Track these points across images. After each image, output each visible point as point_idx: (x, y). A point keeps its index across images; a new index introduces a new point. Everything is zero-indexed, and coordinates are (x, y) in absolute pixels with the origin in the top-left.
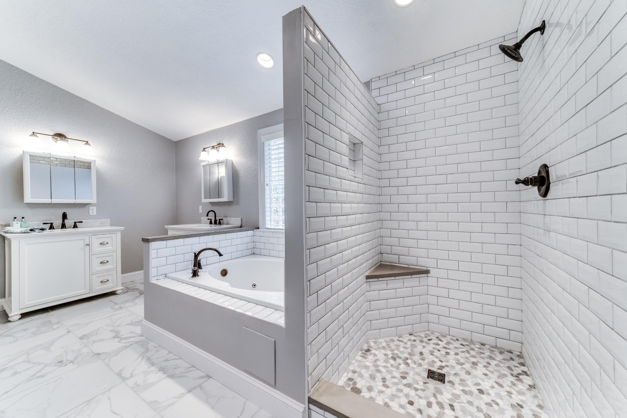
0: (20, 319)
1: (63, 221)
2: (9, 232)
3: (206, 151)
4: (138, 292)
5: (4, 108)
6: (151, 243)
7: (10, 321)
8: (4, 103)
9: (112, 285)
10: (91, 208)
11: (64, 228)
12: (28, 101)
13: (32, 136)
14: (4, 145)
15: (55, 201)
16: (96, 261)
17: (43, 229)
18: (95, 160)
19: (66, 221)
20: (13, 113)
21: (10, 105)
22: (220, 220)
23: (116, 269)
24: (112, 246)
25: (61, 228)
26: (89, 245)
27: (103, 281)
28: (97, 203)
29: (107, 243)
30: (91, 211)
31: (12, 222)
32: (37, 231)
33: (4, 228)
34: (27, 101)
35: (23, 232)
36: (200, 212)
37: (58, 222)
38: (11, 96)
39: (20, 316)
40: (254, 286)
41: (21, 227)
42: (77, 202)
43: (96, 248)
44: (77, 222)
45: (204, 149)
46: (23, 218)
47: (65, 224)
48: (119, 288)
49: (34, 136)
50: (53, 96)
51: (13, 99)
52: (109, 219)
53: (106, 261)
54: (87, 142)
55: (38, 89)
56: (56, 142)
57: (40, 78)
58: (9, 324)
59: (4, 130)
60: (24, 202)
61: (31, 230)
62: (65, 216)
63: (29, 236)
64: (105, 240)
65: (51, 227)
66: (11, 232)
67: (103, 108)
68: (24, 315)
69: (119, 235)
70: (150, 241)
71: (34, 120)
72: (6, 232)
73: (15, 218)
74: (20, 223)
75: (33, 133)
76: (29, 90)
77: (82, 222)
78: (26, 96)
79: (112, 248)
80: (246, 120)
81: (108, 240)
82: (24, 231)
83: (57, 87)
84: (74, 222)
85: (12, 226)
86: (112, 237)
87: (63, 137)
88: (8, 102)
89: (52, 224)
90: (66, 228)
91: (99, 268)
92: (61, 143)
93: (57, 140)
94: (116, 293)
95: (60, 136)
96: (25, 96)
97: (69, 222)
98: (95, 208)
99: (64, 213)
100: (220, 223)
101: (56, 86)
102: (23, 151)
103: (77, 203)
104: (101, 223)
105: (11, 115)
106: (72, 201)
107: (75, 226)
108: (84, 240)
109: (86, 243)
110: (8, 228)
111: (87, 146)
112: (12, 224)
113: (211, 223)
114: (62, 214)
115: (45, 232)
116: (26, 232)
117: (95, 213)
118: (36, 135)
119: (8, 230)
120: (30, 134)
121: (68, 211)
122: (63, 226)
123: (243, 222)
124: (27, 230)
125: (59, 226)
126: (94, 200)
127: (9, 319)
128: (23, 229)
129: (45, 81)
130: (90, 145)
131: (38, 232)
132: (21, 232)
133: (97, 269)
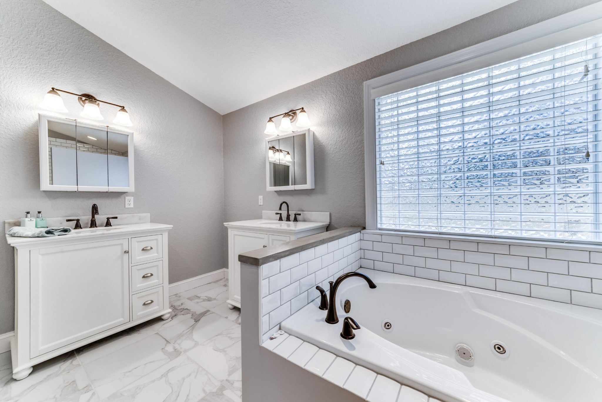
0: (30, 374)
1: (93, 216)
2: (16, 235)
3: (273, 122)
4: (189, 316)
5: (13, 50)
6: (261, 266)
7: (15, 380)
8: (12, 43)
9: (157, 307)
10: (127, 198)
11: (94, 227)
12: (46, 45)
13: (52, 93)
14: (12, 105)
15: (82, 188)
16: (137, 275)
17: (65, 231)
18: (133, 133)
19: (96, 216)
20: (24, 59)
21: (20, 47)
22: (295, 215)
23: (162, 285)
24: (158, 253)
25: (90, 226)
26: (128, 252)
27: (146, 303)
28: (135, 192)
29: (152, 248)
30: (127, 202)
31: (23, 219)
32: (56, 234)
33: (10, 229)
34: (45, 43)
35: (36, 235)
36: (260, 204)
37: (86, 218)
38: (22, 35)
39: (31, 370)
40: (388, 326)
41: (36, 227)
42: (111, 190)
43: (138, 256)
44: (110, 218)
45: (270, 118)
46: (39, 212)
47: (95, 220)
48: (166, 311)
49: (53, 94)
50: (79, 41)
51: (25, 38)
52: (149, 214)
53: (149, 275)
54: (124, 107)
55: (59, 29)
56: (83, 106)
57: (61, 12)
58: (14, 385)
59: (13, 83)
60: (41, 190)
61: (48, 232)
62: (95, 210)
63: (44, 241)
64: (148, 245)
65: (78, 226)
66: (19, 236)
67: (142, 65)
68: (36, 368)
69: (166, 236)
70: (261, 261)
71: (53, 73)
72: (13, 235)
73: (28, 213)
74: (35, 220)
75: (53, 89)
76: (47, 28)
77: (116, 218)
78: (43, 37)
79: (157, 254)
80: (340, 71)
81: (153, 244)
82: (38, 234)
83: (85, 29)
84: (107, 218)
85: (24, 226)
86: (157, 240)
87: (92, 99)
88: (17, 42)
89: (78, 221)
90: (97, 226)
91: (140, 284)
92: (89, 106)
93: (84, 103)
94: (163, 318)
95: (89, 98)
96: (41, 36)
97: (100, 218)
98: (132, 198)
99: (95, 205)
100: (296, 220)
101: (83, 28)
102: (39, 115)
103: (111, 192)
104: (140, 219)
105: (22, 61)
106: (104, 188)
107: (108, 224)
108: (122, 245)
109: (124, 250)
110: (16, 230)
111: (122, 113)
112: (24, 221)
113: (281, 219)
114: (92, 207)
115: (69, 235)
116: (40, 235)
117: (132, 206)
118: (57, 92)
119: (15, 231)
120: (49, 90)
121: (99, 203)
122: (93, 224)
123: (333, 218)
124: (41, 232)
125: (87, 223)
126: (131, 188)
127: (14, 377)
128: (38, 231)
129: (69, 18)
130: (127, 112)
131: (59, 235)
132: (32, 235)
133: (138, 286)
